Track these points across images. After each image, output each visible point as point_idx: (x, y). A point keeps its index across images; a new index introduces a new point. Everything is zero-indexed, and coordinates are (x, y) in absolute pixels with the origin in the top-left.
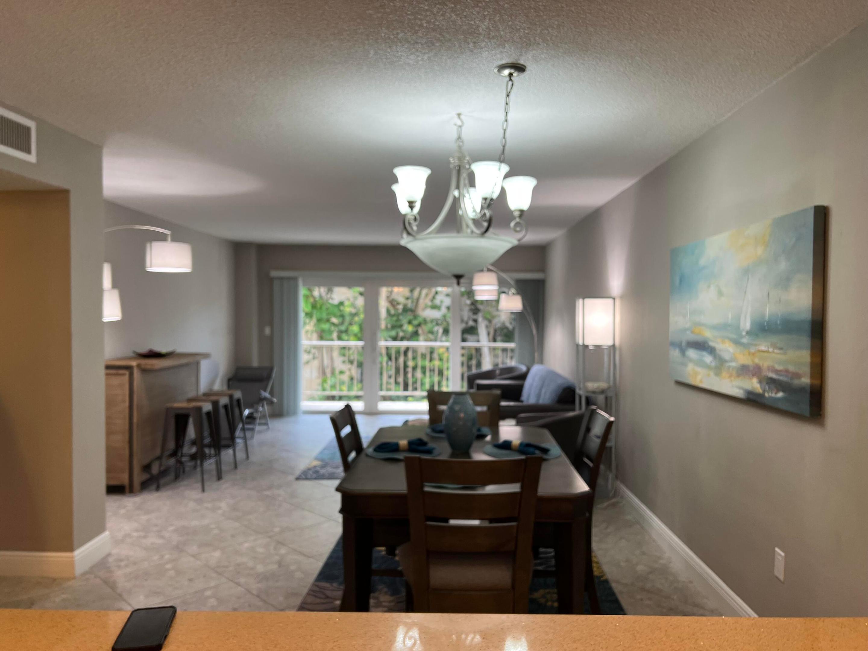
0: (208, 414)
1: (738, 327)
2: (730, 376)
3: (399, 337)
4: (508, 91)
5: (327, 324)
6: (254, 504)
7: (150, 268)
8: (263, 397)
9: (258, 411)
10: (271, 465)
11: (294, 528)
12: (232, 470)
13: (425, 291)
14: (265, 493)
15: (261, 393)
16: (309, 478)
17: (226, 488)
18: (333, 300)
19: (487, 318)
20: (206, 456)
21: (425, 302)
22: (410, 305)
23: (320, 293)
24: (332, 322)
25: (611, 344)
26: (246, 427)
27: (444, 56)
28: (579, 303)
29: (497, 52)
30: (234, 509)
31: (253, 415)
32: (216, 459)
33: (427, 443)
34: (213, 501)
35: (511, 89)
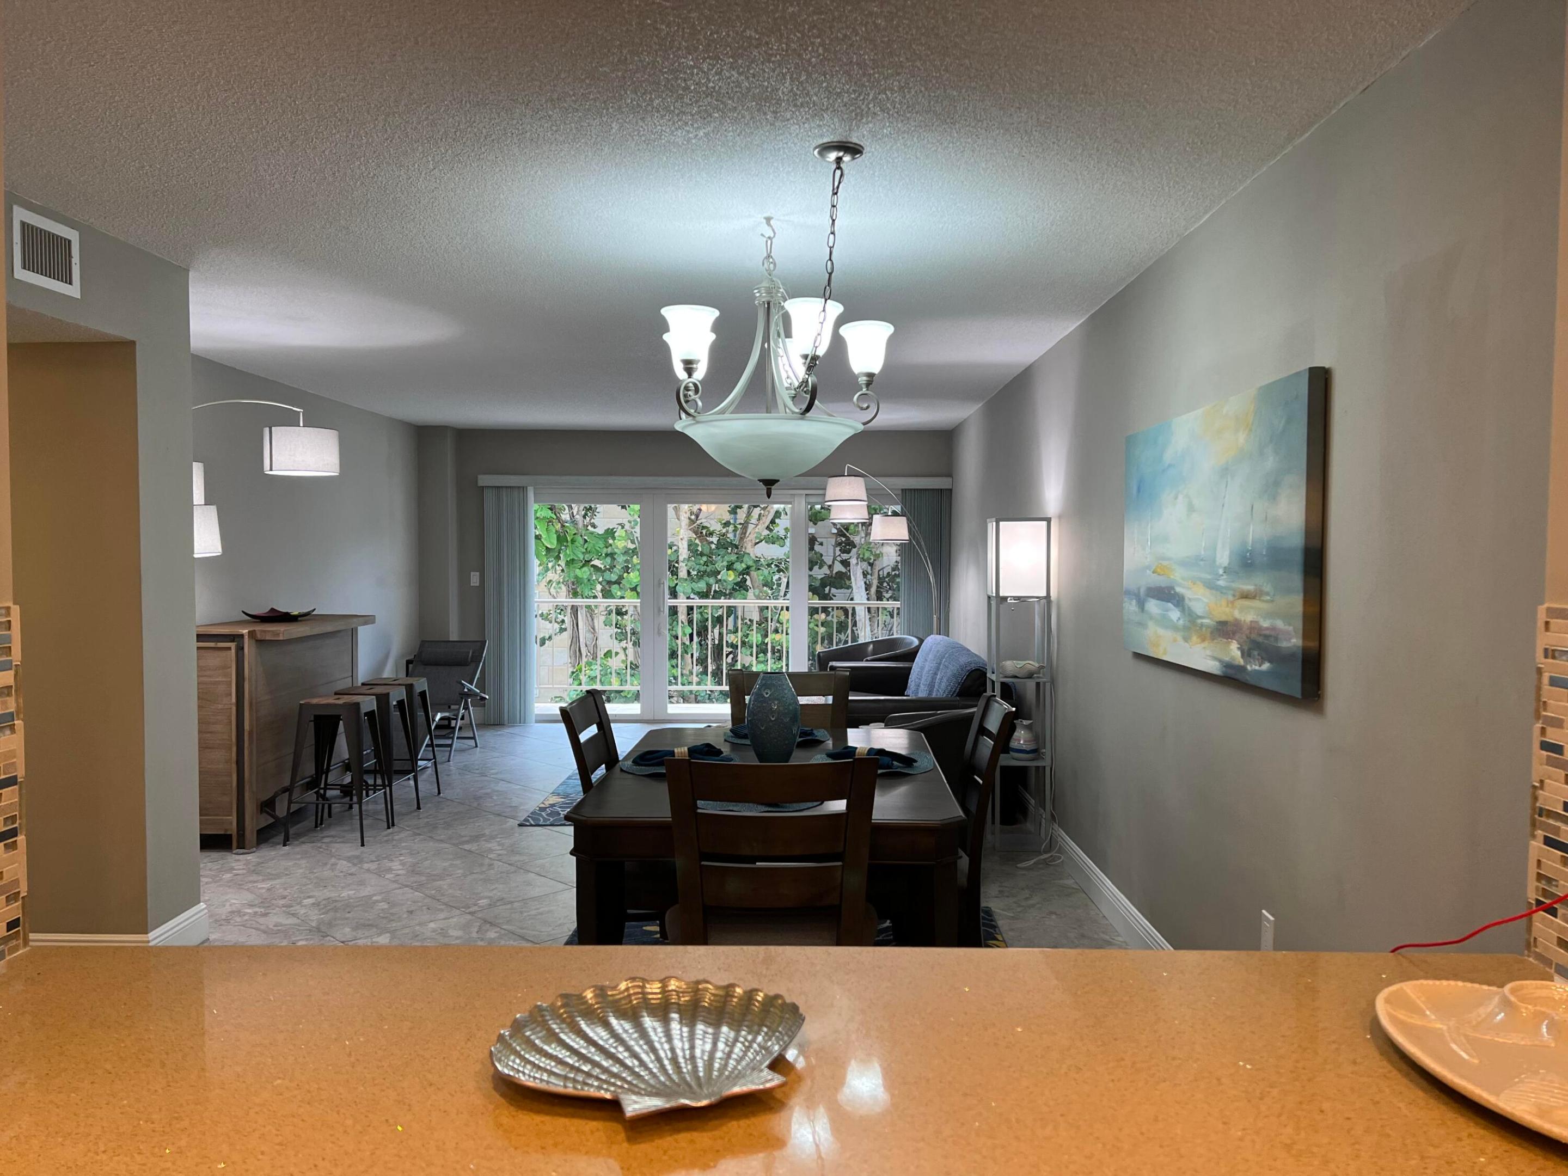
0: (370, 714)
1: (1214, 561)
3: (712, 593)
4: (836, 184)
5: (585, 569)
6: (447, 864)
7: (271, 470)
8: (466, 690)
9: (457, 716)
10: (478, 805)
11: (513, 900)
12: (411, 812)
13: (757, 511)
14: (467, 847)
15: (463, 685)
16: (541, 823)
17: (400, 840)
18: (595, 528)
19: (865, 557)
20: (367, 787)
21: (757, 530)
22: (731, 536)
23: (572, 516)
24: (593, 566)
25: (1044, 594)
26: (436, 742)
27: (729, 132)
28: (992, 526)
29: (812, 125)
30: (413, 871)
31: (450, 723)
32: (385, 793)
33: (720, 752)
34: (378, 860)
35: (840, 183)
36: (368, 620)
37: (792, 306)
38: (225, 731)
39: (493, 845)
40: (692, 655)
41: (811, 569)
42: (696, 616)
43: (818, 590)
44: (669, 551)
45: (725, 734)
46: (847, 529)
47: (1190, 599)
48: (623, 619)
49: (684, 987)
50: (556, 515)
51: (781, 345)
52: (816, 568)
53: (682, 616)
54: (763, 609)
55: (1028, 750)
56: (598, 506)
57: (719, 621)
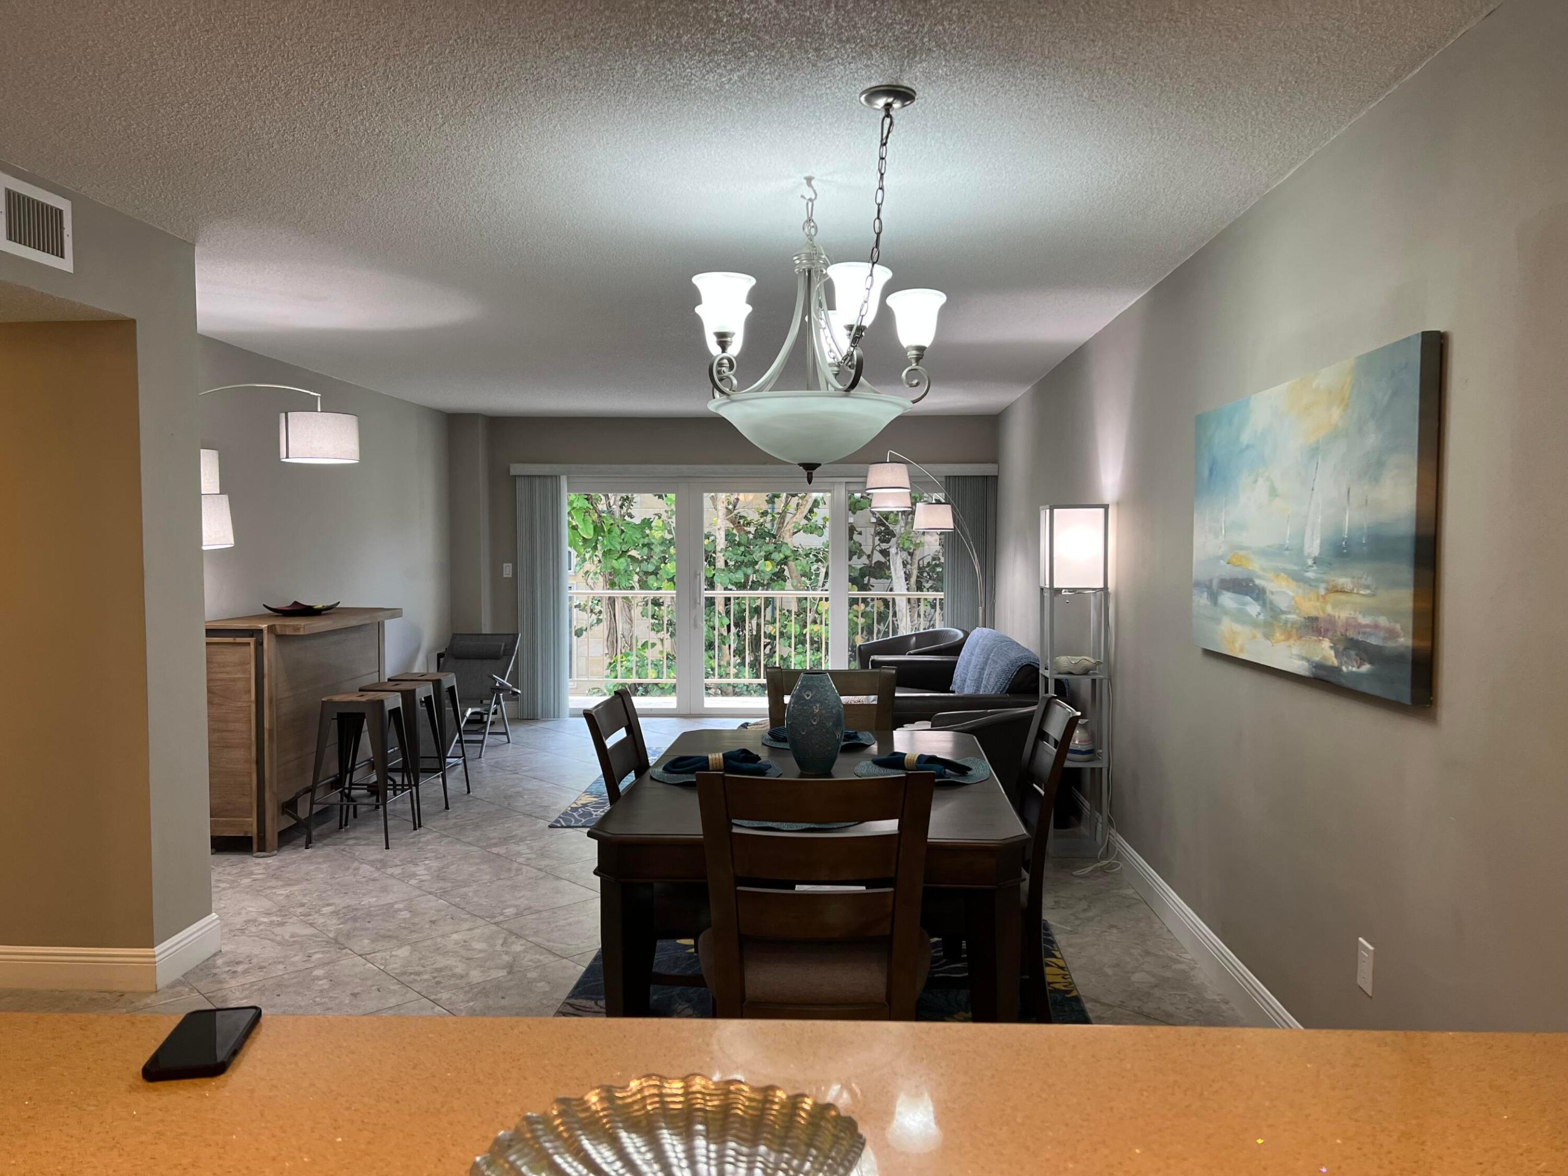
0: (394, 712)
2: (1289, 637)
3: (750, 583)
4: (885, 135)
5: (622, 560)
6: (474, 869)
7: (287, 457)
8: (497, 685)
9: (488, 711)
10: (509, 804)
11: (541, 909)
12: (441, 812)
13: (795, 500)
14: (495, 850)
15: (494, 679)
16: (572, 825)
17: (428, 843)
18: (632, 518)
19: (905, 547)
20: (395, 787)
21: (795, 520)
22: (768, 525)
23: (609, 506)
24: (630, 556)
25: (1101, 585)
26: (465, 738)
27: (767, 74)
28: (1045, 514)
29: (860, 66)
30: (440, 876)
31: (482, 717)
32: (411, 793)
33: (758, 758)
34: (403, 864)
35: (889, 132)
36: (395, 613)
37: (837, 272)
38: (244, 729)
39: (522, 848)
40: (730, 646)
41: (850, 559)
42: (733, 607)
43: (858, 581)
44: (706, 542)
45: (763, 737)
46: (887, 519)
47: (1272, 593)
48: (660, 609)
49: (713, 1087)
50: (592, 505)
51: (823, 317)
52: (855, 557)
53: (720, 607)
54: (800, 600)
55: (1084, 750)
56: (635, 495)
57: (756, 611)
